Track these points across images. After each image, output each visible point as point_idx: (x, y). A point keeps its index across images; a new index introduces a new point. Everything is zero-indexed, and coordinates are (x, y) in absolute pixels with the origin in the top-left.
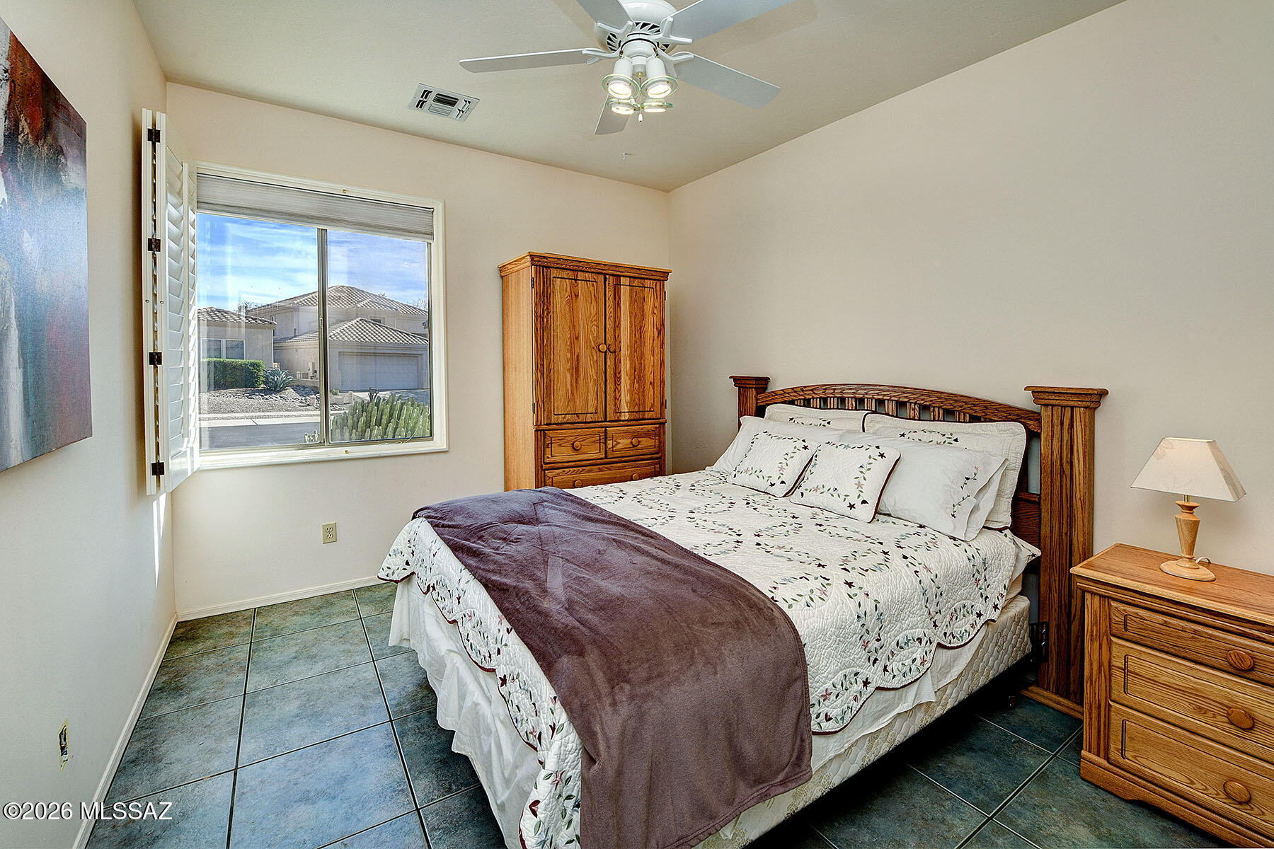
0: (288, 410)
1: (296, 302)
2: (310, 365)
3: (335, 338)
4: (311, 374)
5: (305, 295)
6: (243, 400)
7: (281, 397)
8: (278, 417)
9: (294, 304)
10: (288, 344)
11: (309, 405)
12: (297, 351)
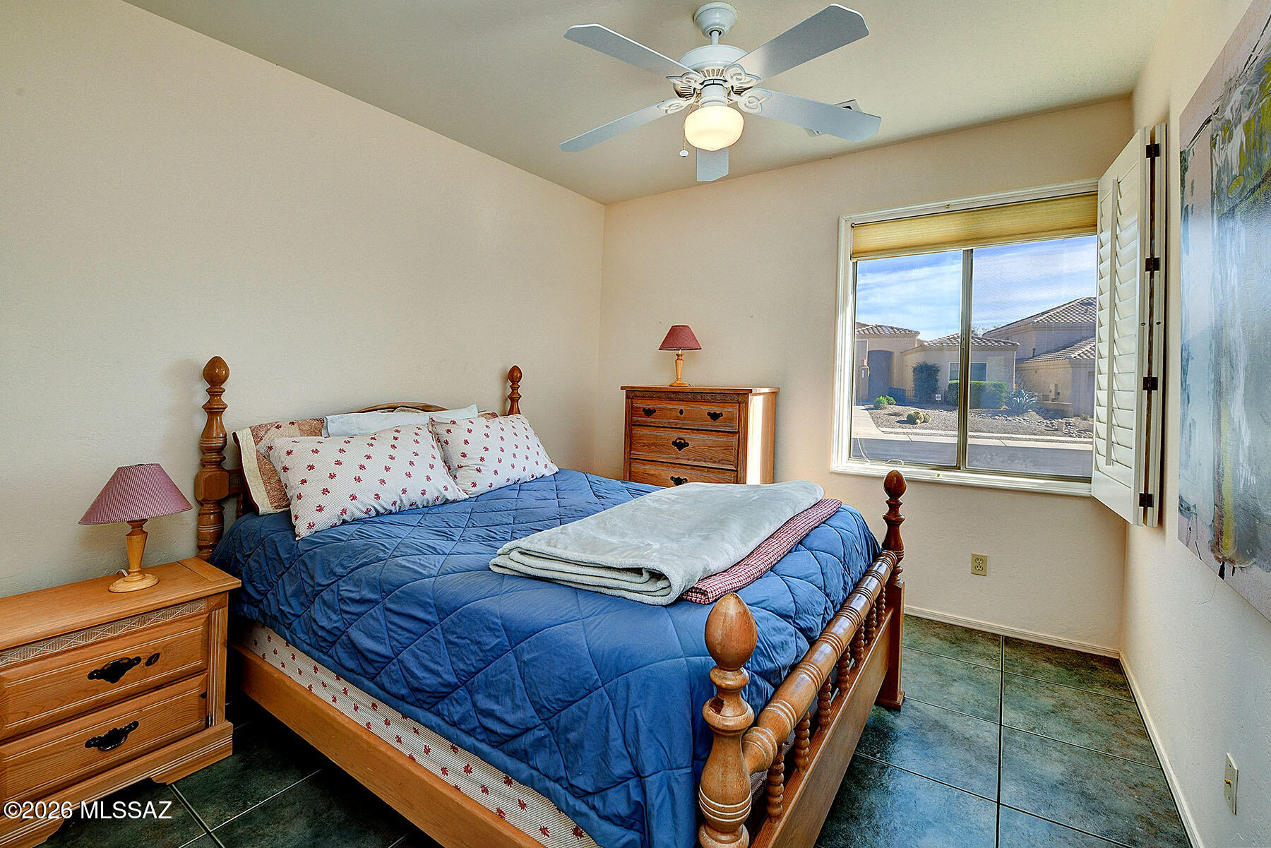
0: (1034, 434)
1: (1035, 321)
2: (1052, 387)
3: (1085, 357)
4: (1052, 396)
5: (1046, 312)
6: (988, 420)
7: (1024, 420)
8: (1026, 440)
9: (1034, 323)
10: (1025, 365)
11: (1056, 430)
12: (1036, 372)
